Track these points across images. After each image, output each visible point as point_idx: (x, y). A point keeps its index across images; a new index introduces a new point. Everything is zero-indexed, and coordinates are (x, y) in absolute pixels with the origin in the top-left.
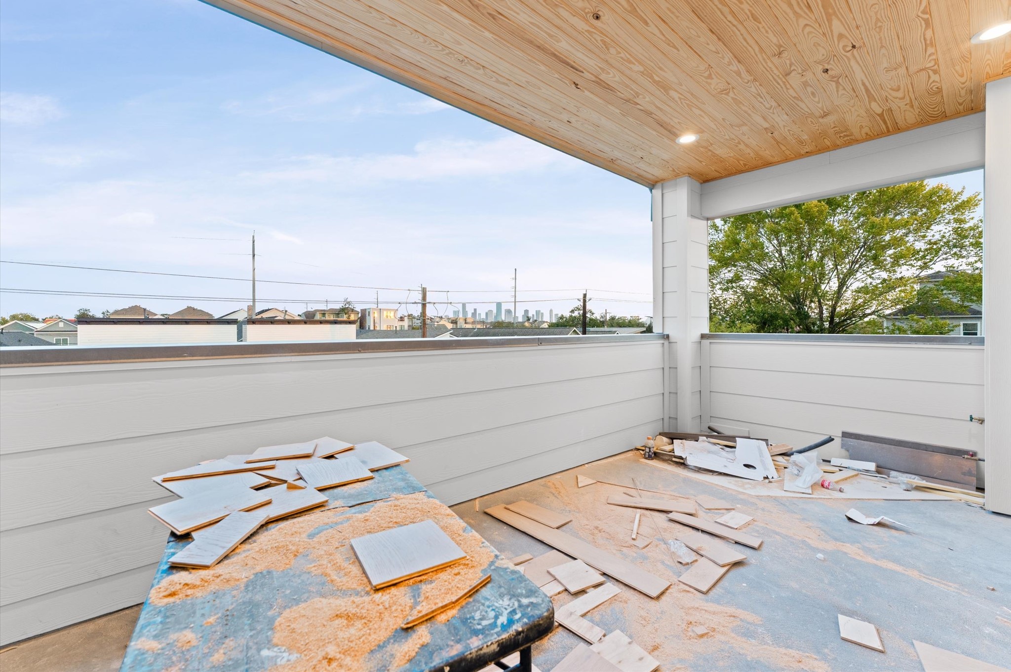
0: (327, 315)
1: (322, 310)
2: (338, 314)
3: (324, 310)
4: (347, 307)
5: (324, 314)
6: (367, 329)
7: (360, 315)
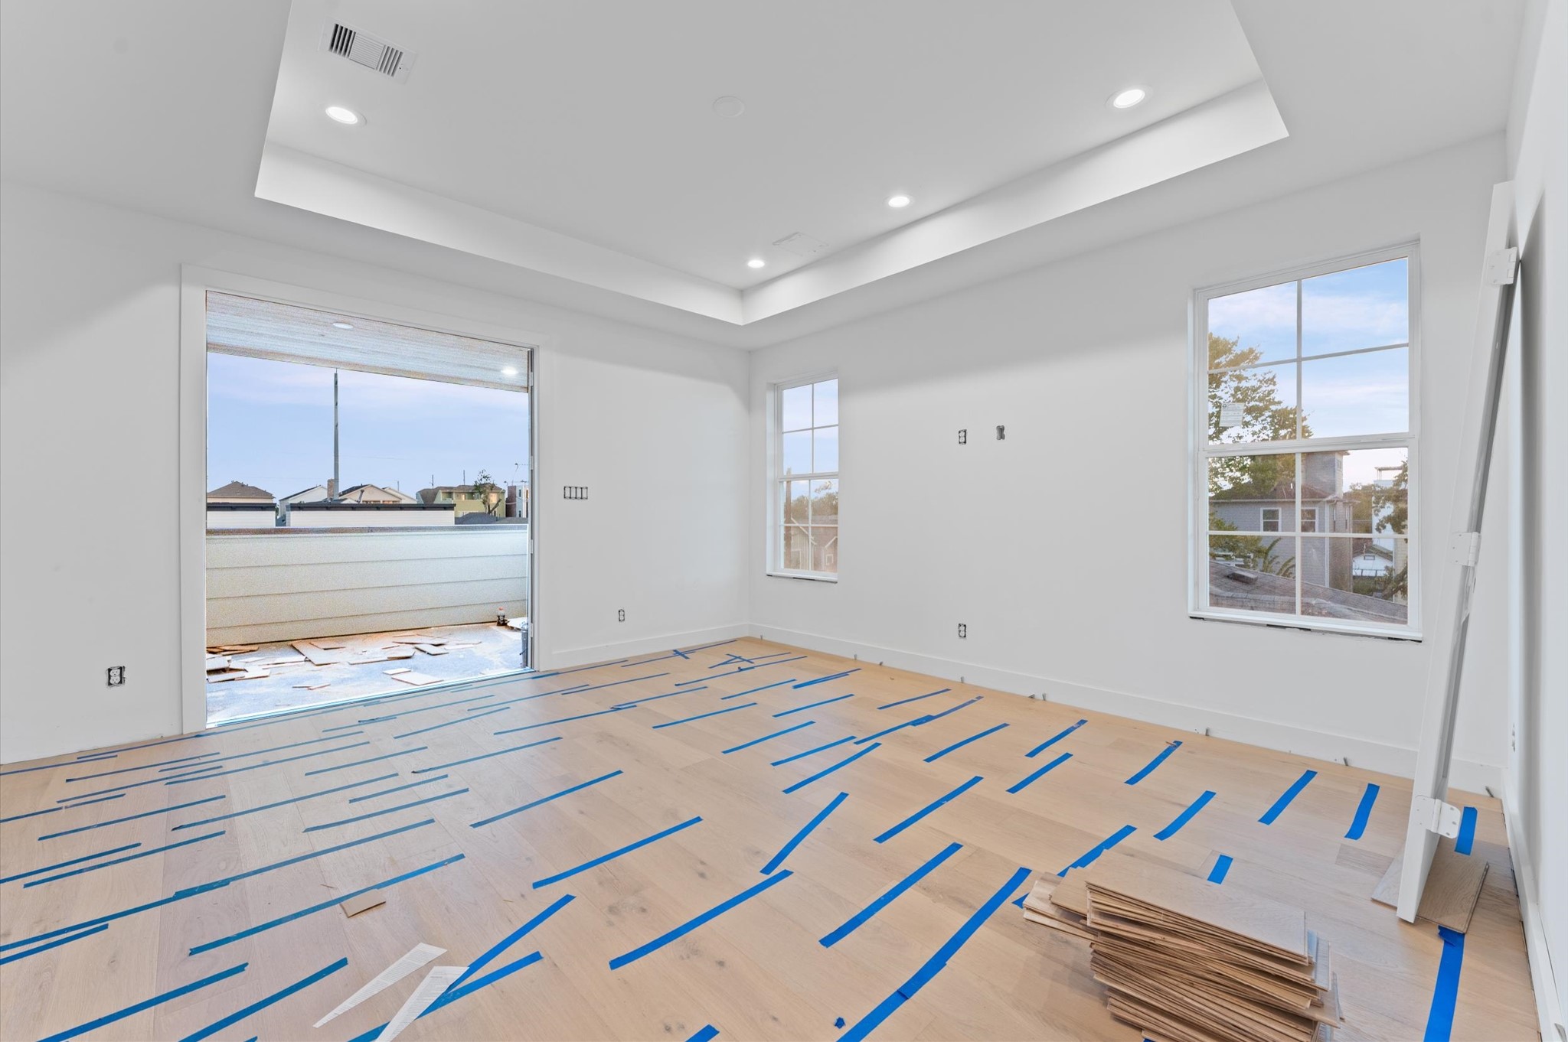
0: (454, 495)
1: (446, 488)
2: (472, 493)
3: (451, 488)
4: (483, 483)
5: (450, 494)
6: (518, 515)
7: (506, 496)
